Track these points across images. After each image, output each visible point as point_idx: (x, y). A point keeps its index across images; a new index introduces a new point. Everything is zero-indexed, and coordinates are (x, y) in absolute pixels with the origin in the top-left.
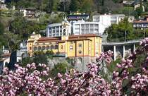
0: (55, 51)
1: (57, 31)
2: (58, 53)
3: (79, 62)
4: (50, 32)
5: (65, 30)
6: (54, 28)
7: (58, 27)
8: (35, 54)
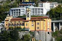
0: (22, 27)
1: (17, 13)
2: (24, 28)
3: (37, 34)
4: (12, 13)
5: (28, 14)
6: (15, 10)
7: (17, 10)
8: (10, 28)
